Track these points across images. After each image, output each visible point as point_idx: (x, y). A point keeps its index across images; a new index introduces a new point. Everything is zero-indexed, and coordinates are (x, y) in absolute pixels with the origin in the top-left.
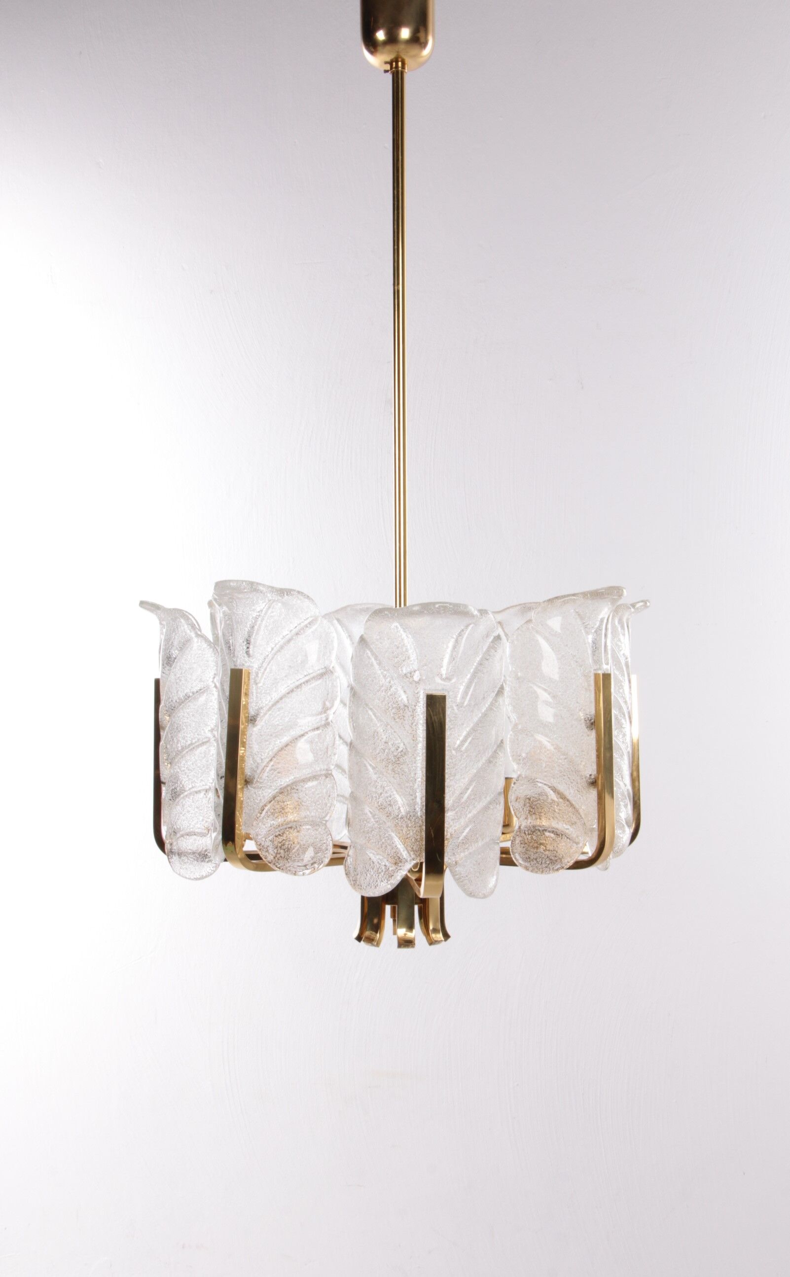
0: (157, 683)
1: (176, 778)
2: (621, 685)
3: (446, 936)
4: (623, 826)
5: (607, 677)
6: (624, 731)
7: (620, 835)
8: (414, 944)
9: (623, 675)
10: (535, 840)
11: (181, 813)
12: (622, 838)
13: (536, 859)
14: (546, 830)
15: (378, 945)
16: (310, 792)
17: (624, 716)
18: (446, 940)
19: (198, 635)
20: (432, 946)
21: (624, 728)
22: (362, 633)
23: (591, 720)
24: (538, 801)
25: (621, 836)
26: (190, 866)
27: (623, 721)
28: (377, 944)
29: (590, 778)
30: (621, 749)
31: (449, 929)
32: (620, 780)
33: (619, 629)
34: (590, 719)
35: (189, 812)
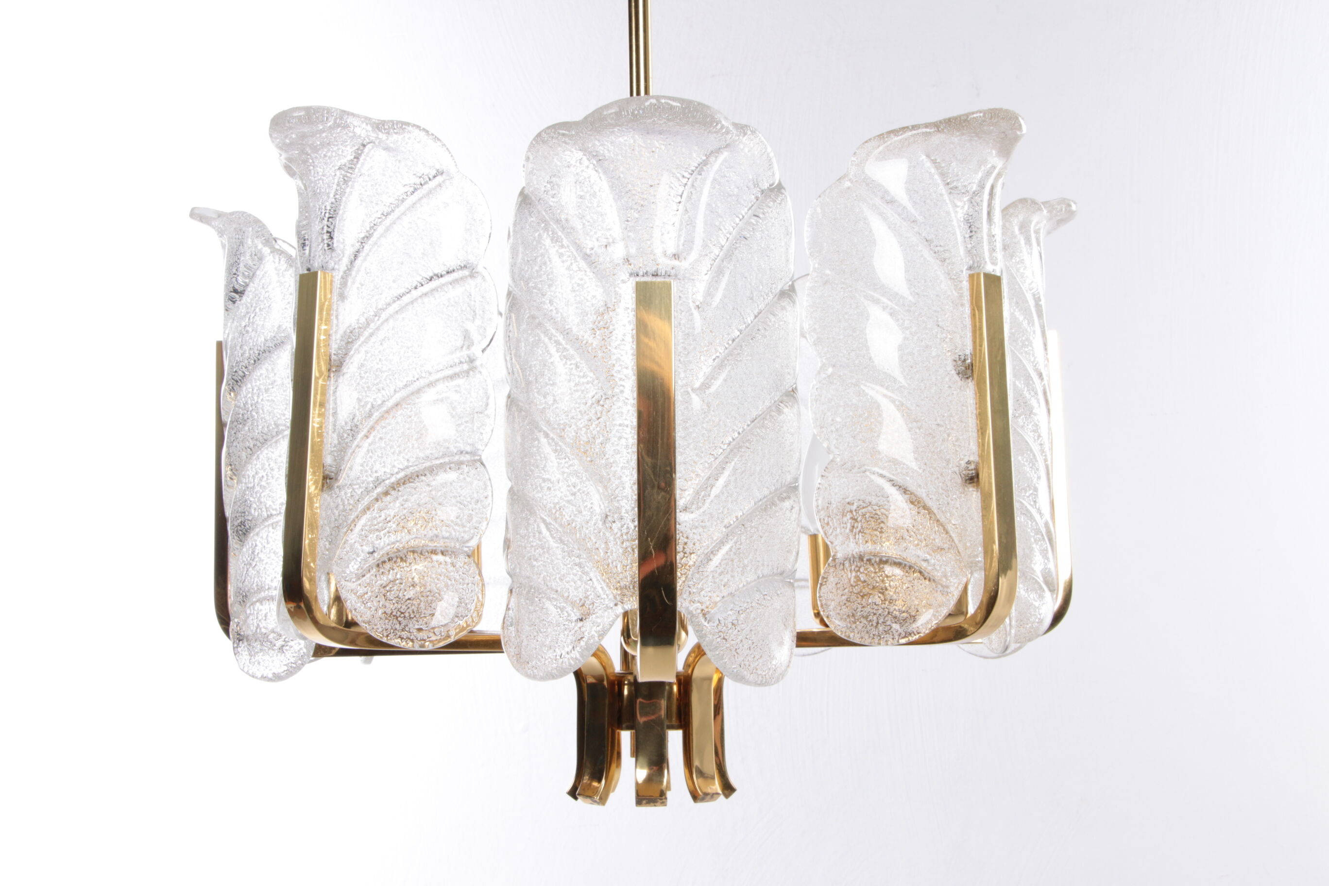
0: (220, 345)
1: (243, 504)
2: (1028, 339)
3: (728, 789)
4: (1041, 588)
5: (993, 282)
6: (1036, 418)
7: (1034, 603)
8: (666, 798)
9: (1031, 322)
10: (865, 581)
11: (250, 564)
12: (1038, 608)
13: (866, 618)
14: (886, 562)
15: (603, 800)
16: (439, 494)
17: (1036, 393)
18: (727, 796)
19: (274, 251)
20: (700, 805)
21: (1035, 414)
22: (523, 184)
23: (965, 360)
24: (867, 507)
25: (1036, 604)
26: (264, 658)
27: (1033, 402)
28: (601, 798)
29: (967, 469)
30: (1031, 451)
31: (733, 776)
32: (1031, 505)
33: (1022, 242)
34: (963, 358)
35: (263, 560)
